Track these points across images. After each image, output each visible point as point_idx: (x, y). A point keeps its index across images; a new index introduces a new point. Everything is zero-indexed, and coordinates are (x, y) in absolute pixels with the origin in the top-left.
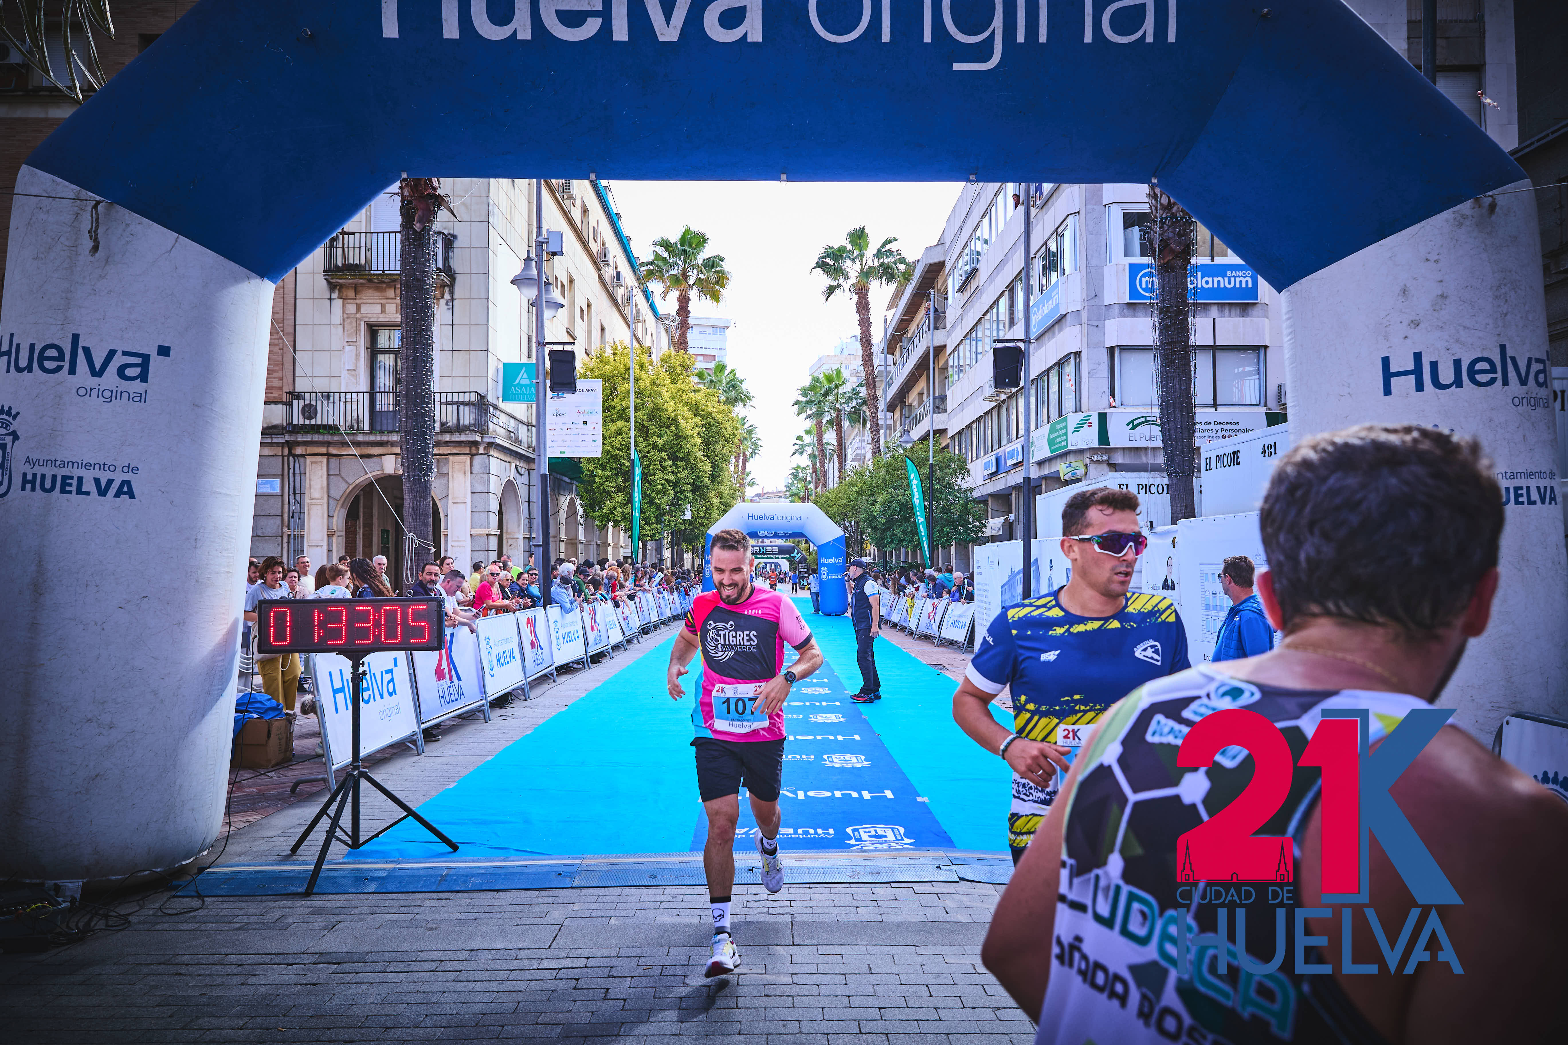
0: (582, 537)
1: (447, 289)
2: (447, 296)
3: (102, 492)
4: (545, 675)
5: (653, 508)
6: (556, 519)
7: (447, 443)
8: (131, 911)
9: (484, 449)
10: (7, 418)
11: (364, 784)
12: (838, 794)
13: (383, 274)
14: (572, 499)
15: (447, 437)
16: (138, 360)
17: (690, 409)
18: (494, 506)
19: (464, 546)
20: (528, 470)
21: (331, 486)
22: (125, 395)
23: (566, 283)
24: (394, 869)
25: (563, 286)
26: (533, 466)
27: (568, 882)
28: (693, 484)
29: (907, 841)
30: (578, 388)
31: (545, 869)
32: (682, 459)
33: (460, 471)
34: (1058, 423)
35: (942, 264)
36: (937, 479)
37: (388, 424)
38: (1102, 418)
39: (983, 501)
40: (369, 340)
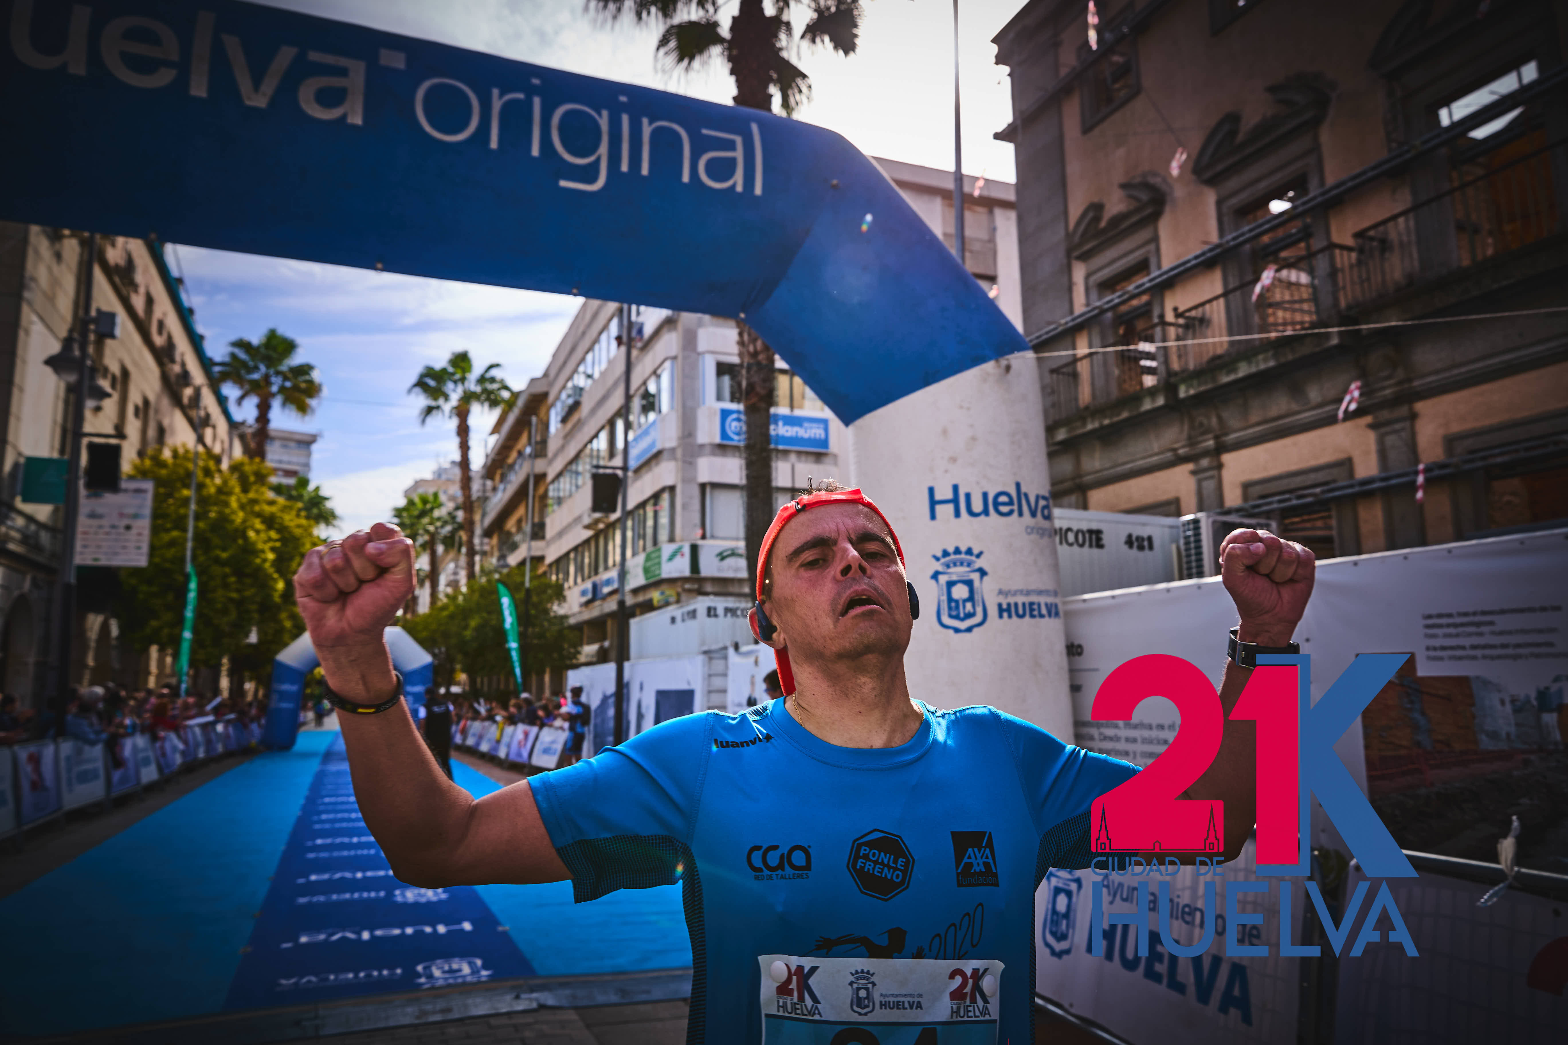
5: (210, 630)
6: (82, 642)
12: (409, 931)
14: (105, 619)
20: (49, 583)
23: (118, 374)
25: (114, 376)
28: (261, 604)
29: (484, 973)
30: (122, 488)
32: (249, 576)
34: (653, 552)
35: (545, 395)
36: (534, 604)
38: (694, 548)
39: (578, 628)
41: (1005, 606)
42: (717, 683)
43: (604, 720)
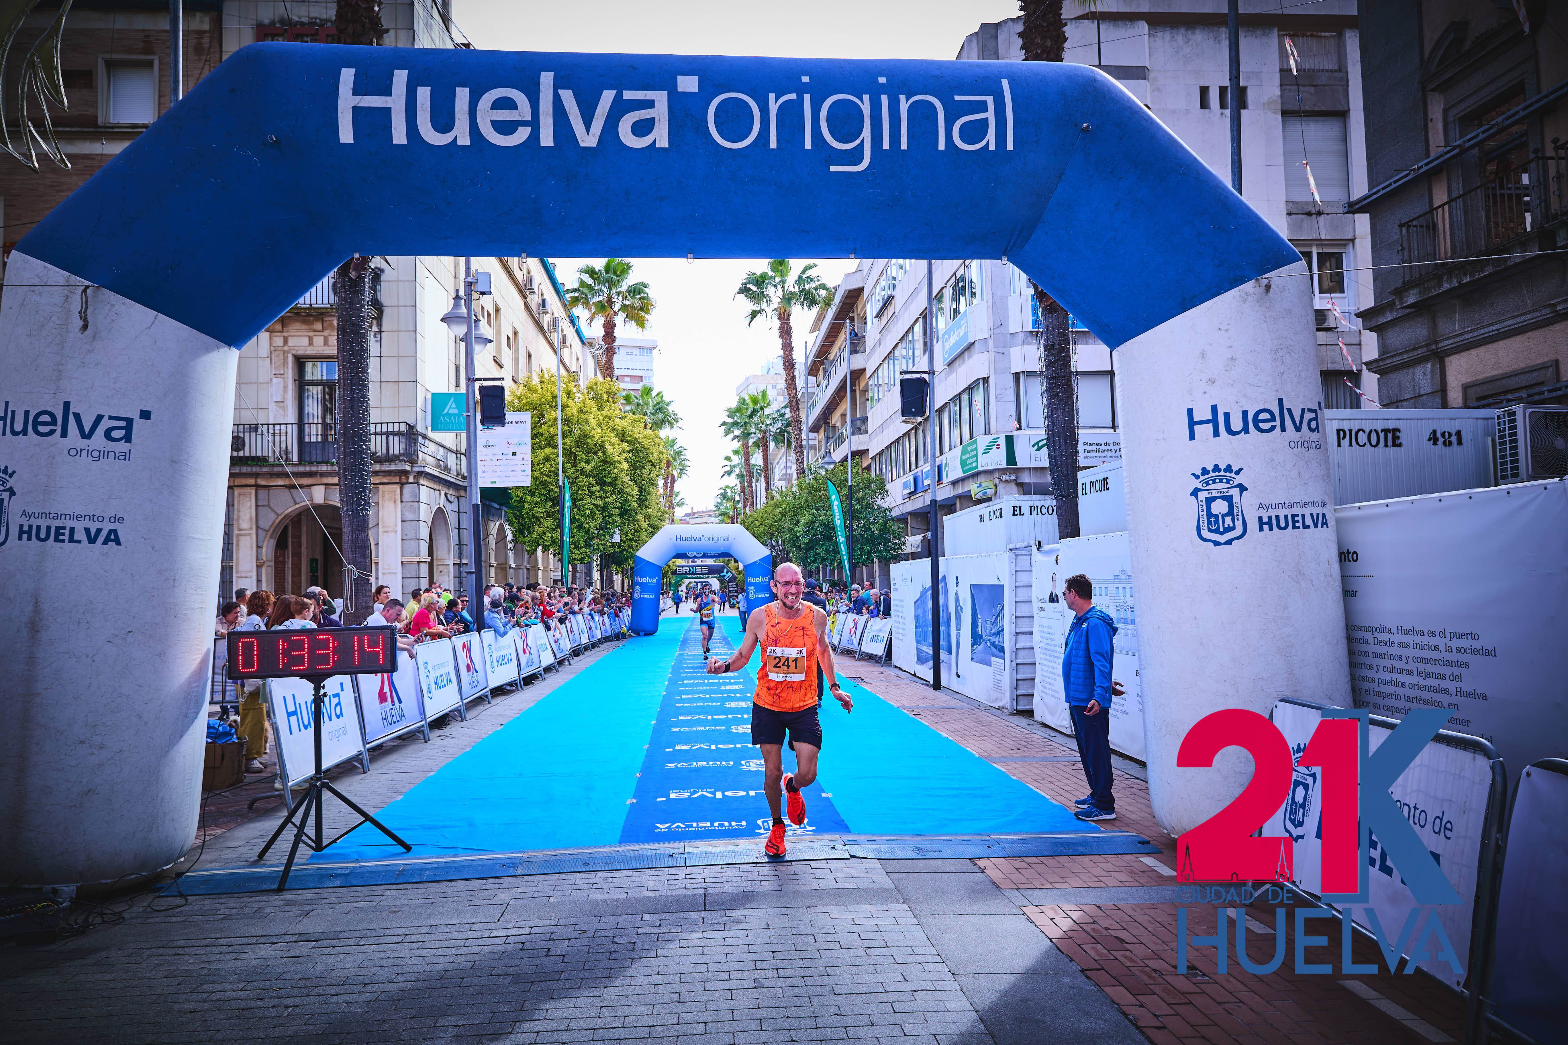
0: (511, 562)
1: (375, 322)
2: (375, 328)
3: (92, 540)
4: (480, 697)
5: (582, 533)
6: (485, 545)
7: (376, 473)
8: (121, 909)
9: (414, 477)
10: (4, 476)
11: (326, 795)
13: (311, 307)
14: (501, 525)
15: (377, 467)
16: (123, 424)
17: (617, 435)
18: (425, 533)
19: (395, 574)
20: (458, 498)
21: (260, 517)
22: (112, 455)
23: (492, 312)
24: (355, 867)
25: (489, 315)
26: (462, 493)
27: (511, 872)
28: (620, 508)
30: (507, 421)
31: (490, 862)
32: (610, 484)
33: (390, 500)
34: (969, 445)
35: (860, 290)
36: (858, 499)
37: (317, 455)
38: (1010, 439)
39: (902, 519)
40: (296, 372)
41: (1265, 520)
42: (1023, 578)
43: (925, 612)
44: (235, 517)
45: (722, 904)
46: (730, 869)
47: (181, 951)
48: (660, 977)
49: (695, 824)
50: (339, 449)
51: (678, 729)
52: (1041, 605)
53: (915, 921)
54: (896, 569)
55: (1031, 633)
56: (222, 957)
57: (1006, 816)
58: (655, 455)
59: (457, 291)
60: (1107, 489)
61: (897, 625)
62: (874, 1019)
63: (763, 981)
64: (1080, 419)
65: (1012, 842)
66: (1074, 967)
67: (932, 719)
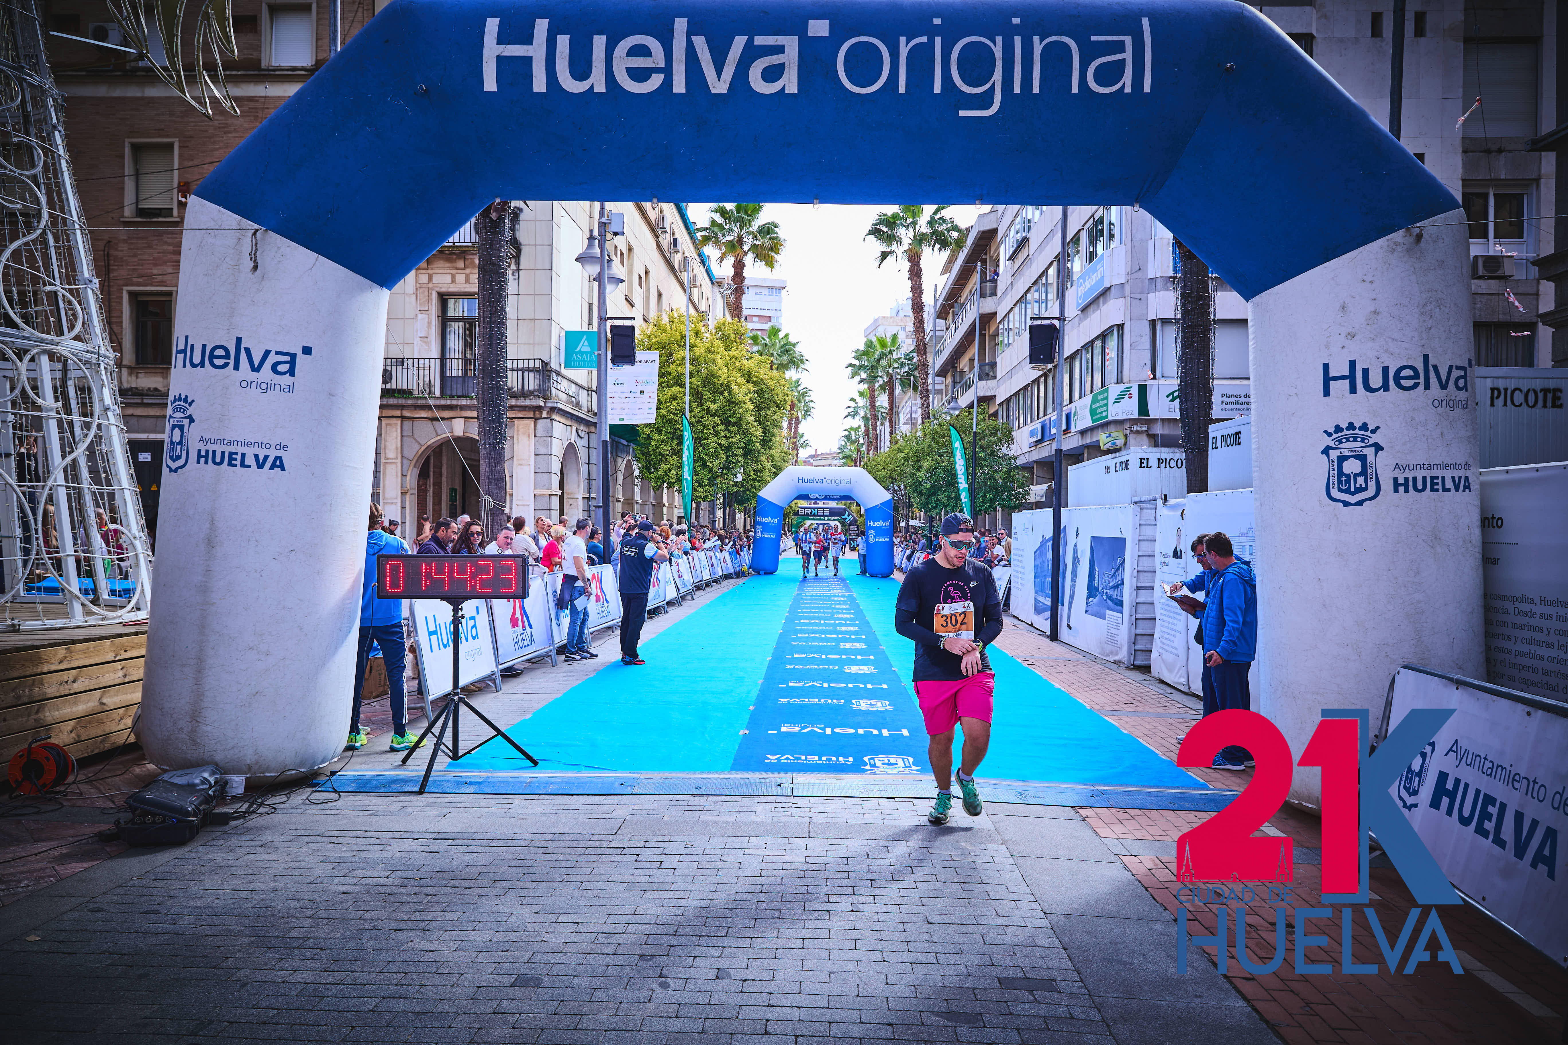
0: (638, 498)
1: (513, 261)
2: (513, 267)
3: (260, 466)
5: (706, 471)
6: (614, 480)
7: (512, 408)
8: (279, 801)
9: (548, 413)
10: (184, 404)
11: (463, 709)
13: (454, 246)
14: (629, 461)
15: (513, 402)
16: (288, 358)
17: (743, 376)
18: (556, 467)
19: (529, 505)
20: (588, 433)
21: (405, 447)
22: (277, 387)
23: (625, 251)
24: (487, 777)
25: (622, 254)
26: (593, 429)
27: (629, 791)
29: (914, 768)
30: (637, 360)
31: (610, 780)
33: (524, 434)
34: (1100, 393)
35: (994, 232)
36: (982, 447)
37: (457, 389)
38: (1143, 389)
39: (1028, 468)
40: (440, 308)
41: (1401, 481)
42: (1148, 532)
43: (1043, 562)
44: (383, 446)
45: (825, 833)
46: (835, 800)
47: (335, 840)
48: (763, 894)
49: (803, 757)
50: (478, 384)
51: (792, 667)
52: (1164, 560)
53: (1012, 861)
54: (1018, 518)
55: (1153, 588)
56: (371, 848)
57: (1111, 768)
58: (781, 396)
59: (591, 231)
60: (1239, 444)
61: (1017, 574)
62: (965, 948)
63: (860, 905)
64: (1215, 371)
65: (1117, 794)
66: (1168, 916)
67: (1047, 669)
